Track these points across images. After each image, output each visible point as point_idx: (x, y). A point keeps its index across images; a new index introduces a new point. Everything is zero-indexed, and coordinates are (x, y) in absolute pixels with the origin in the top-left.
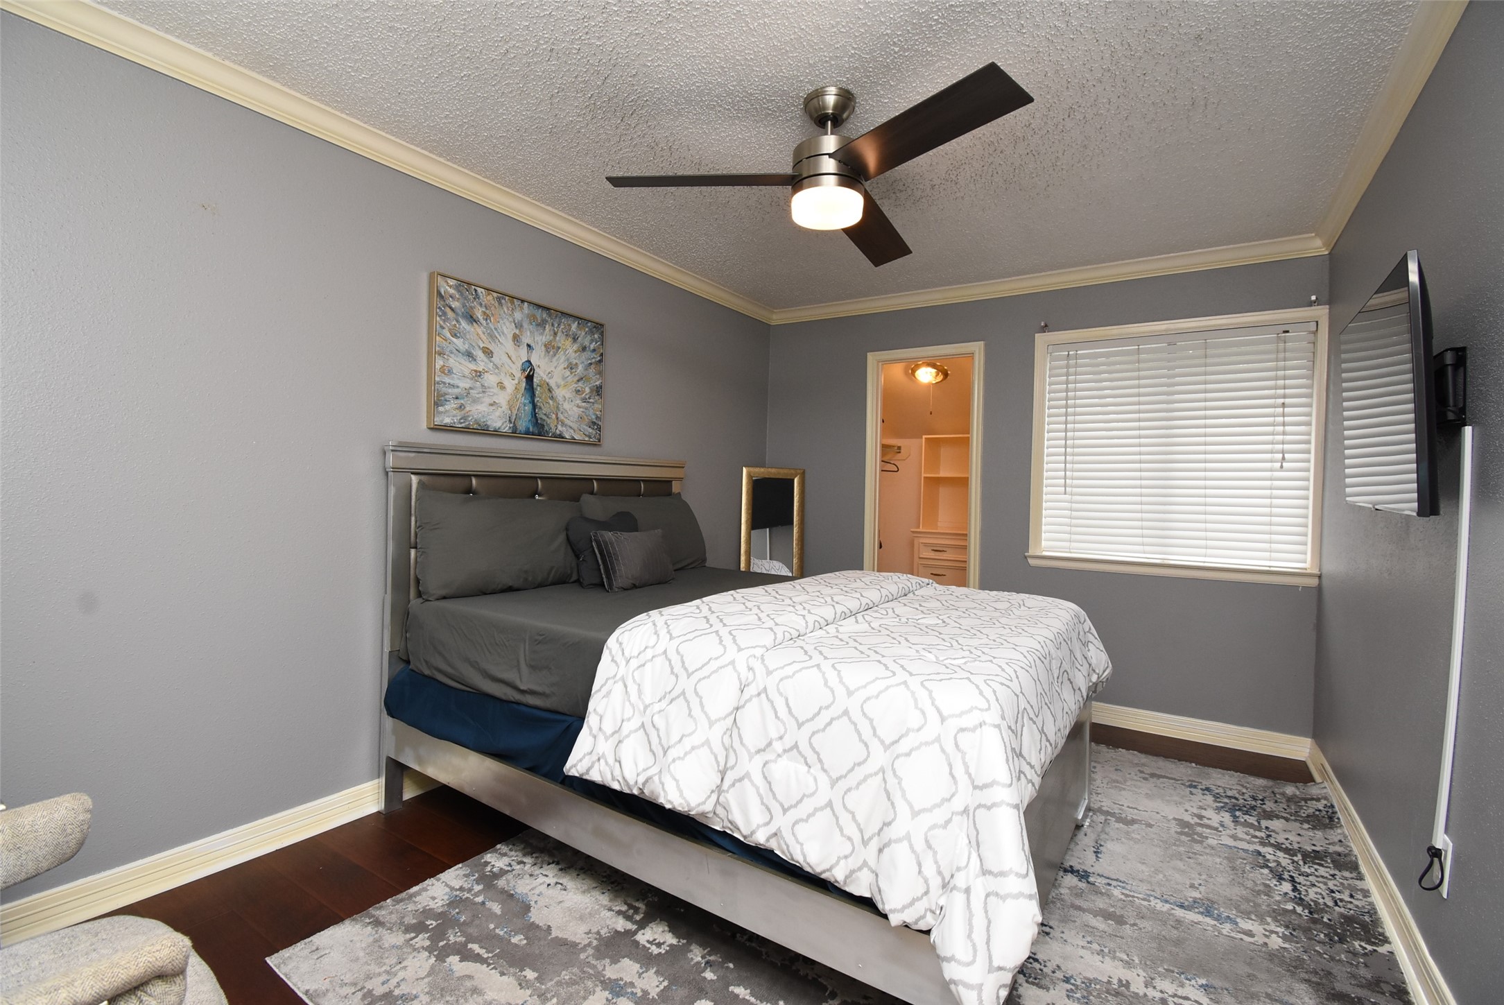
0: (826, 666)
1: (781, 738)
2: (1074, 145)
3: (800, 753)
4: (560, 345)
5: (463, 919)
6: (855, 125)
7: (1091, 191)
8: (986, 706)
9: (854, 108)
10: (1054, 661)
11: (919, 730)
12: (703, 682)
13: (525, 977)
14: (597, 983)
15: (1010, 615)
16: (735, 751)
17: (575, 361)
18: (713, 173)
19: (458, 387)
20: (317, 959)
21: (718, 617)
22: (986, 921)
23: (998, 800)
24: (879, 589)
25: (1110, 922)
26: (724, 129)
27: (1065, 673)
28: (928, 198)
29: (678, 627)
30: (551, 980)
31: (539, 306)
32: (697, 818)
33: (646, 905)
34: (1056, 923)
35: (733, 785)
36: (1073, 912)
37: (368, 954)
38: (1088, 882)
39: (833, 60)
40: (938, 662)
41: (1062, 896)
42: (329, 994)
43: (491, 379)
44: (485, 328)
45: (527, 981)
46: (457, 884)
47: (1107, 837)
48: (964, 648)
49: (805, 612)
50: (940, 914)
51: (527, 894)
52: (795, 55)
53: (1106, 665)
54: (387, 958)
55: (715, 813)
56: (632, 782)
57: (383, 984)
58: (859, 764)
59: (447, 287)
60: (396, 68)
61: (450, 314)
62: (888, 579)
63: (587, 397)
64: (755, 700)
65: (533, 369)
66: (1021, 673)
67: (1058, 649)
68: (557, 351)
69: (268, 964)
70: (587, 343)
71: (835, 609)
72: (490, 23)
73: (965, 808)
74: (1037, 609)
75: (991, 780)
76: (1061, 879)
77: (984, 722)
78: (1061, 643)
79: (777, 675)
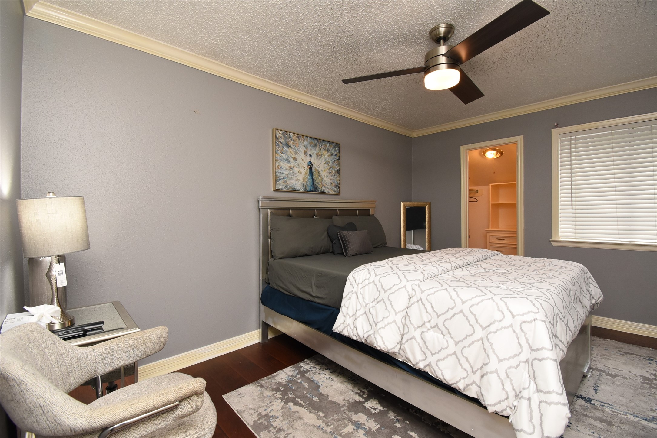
0: (450, 289)
1: (429, 321)
2: (570, 33)
3: (439, 329)
4: (322, 154)
5: (293, 388)
6: (454, 40)
7: (581, 55)
8: (537, 311)
9: (454, 32)
10: (571, 292)
11: (501, 321)
12: (391, 295)
13: (319, 415)
14: (349, 421)
15: (545, 269)
16: (407, 326)
17: (328, 160)
18: (386, 72)
19: (284, 174)
20: (241, 398)
21: (396, 267)
22: (540, 415)
23: (545, 357)
24: (472, 256)
25: (604, 424)
26: (392, 52)
27: (578, 298)
28: (492, 69)
29: (379, 271)
30: (330, 418)
31: (314, 138)
32: (391, 355)
33: (368, 391)
34: (574, 422)
35: (407, 341)
36: (582, 417)
37: (258, 398)
38: (591, 404)
39: (443, 12)
40: (508, 289)
41: (577, 409)
42: (245, 412)
43: (296, 170)
44: (293, 149)
45: (320, 417)
46: (290, 374)
47: (601, 382)
48: (522, 284)
49: (437, 266)
50: (514, 409)
51: (318, 381)
52: (425, 12)
53: (600, 295)
54: (266, 400)
55: (399, 353)
56: (362, 337)
57: (265, 410)
58: (470, 336)
59: (279, 134)
60: (259, 49)
61: (280, 145)
62: (477, 251)
63: (334, 175)
64: (416, 304)
65: (312, 165)
66: (554, 296)
67: (573, 286)
68: (321, 156)
69: (223, 398)
70: (333, 152)
71: (451, 264)
72: (295, 24)
73: (527, 360)
74: (560, 266)
75: (541, 347)
76: (576, 401)
77: (536, 319)
78: (575, 283)
79: (426, 293)
